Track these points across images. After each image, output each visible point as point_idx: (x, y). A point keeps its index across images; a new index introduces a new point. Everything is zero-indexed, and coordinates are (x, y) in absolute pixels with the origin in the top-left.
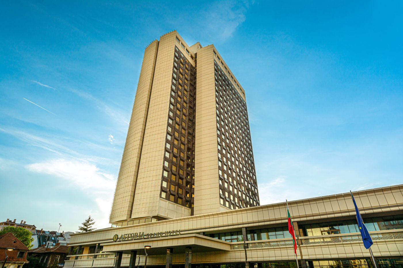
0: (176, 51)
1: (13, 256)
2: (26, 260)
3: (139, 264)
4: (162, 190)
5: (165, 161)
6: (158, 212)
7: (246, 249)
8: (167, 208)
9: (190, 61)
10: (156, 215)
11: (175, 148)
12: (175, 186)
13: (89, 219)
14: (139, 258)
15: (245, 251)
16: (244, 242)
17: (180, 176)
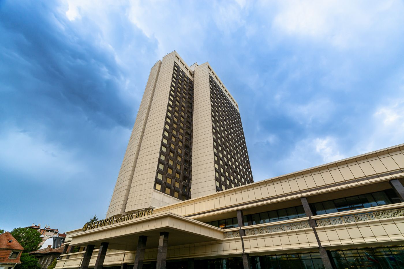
0: (175, 65)
1: (5, 257)
2: (19, 261)
3: (123, 261)
4: (157, 181)
5: (161, 155)
6: (151, 204)
7: (243, 237)
8: (161, 200)
9: (188, 76)
10: (149, 207)
11: (172, 144)
12: (171, 179)
13: (95, 218)
14: (124, 254)
15: (241, 240)
16: (239, 228)
17: (177, 170)
